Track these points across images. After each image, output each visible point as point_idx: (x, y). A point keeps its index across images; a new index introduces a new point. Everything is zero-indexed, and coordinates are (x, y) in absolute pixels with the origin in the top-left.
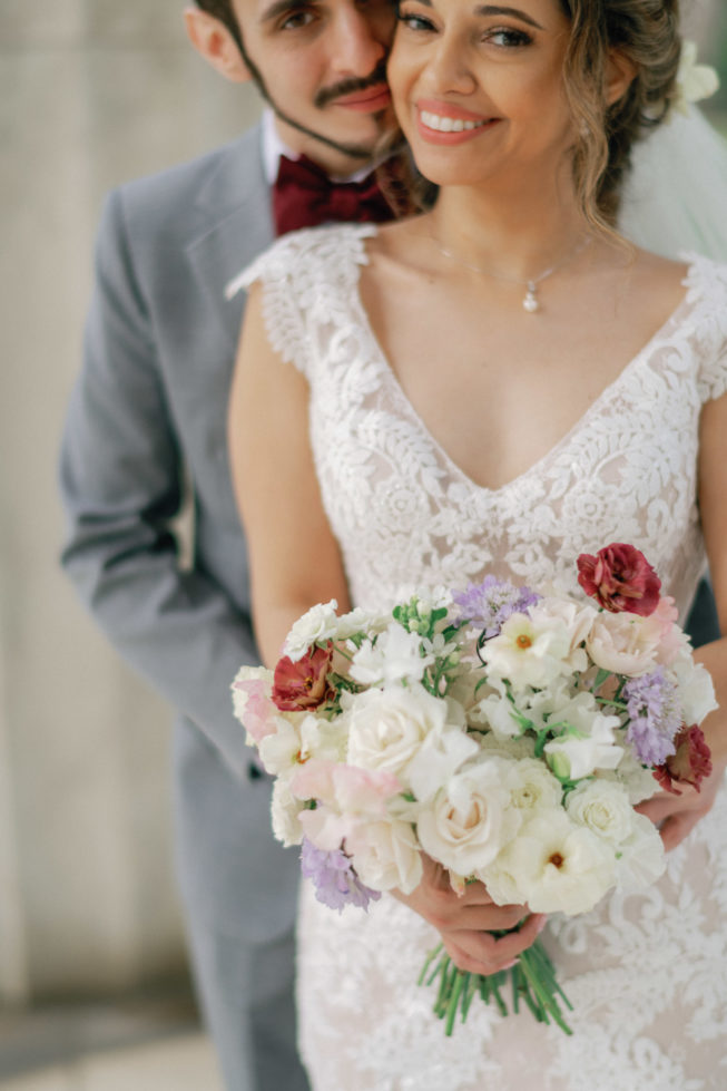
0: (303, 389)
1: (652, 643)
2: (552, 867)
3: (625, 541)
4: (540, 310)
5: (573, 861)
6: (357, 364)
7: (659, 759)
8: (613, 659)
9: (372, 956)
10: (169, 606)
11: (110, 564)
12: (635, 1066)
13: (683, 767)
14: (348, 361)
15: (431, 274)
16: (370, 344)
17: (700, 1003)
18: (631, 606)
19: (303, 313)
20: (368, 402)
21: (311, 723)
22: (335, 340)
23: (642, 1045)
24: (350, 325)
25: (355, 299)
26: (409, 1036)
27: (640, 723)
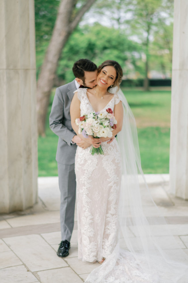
0: (80, 103)
1: (112, 117)
2: (103, 133)
3: (110, 108)
4: (103, 99)
5: (105, 132)
6: (86, 100)
7: (112, 126)
8: (108, 117)
9: (85, 157)
10: (62, 128)
11: (55, 125)
12: (110, 165)
13: (114, 127)
14: (85, 100)
15: (93, 94)
16: (87, 99)
17: (116, 159)
18: (110, 113)
19: (81, 95)
20: (87, 104)
21: (83, 122)
22: (84, 98)
23: (111, 163)
24: (86, 97)
25: (86, 95)
26: (89, 165)
27: (111, 122)
